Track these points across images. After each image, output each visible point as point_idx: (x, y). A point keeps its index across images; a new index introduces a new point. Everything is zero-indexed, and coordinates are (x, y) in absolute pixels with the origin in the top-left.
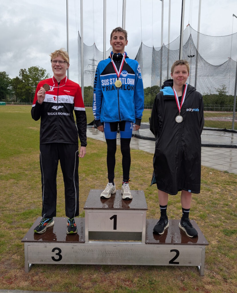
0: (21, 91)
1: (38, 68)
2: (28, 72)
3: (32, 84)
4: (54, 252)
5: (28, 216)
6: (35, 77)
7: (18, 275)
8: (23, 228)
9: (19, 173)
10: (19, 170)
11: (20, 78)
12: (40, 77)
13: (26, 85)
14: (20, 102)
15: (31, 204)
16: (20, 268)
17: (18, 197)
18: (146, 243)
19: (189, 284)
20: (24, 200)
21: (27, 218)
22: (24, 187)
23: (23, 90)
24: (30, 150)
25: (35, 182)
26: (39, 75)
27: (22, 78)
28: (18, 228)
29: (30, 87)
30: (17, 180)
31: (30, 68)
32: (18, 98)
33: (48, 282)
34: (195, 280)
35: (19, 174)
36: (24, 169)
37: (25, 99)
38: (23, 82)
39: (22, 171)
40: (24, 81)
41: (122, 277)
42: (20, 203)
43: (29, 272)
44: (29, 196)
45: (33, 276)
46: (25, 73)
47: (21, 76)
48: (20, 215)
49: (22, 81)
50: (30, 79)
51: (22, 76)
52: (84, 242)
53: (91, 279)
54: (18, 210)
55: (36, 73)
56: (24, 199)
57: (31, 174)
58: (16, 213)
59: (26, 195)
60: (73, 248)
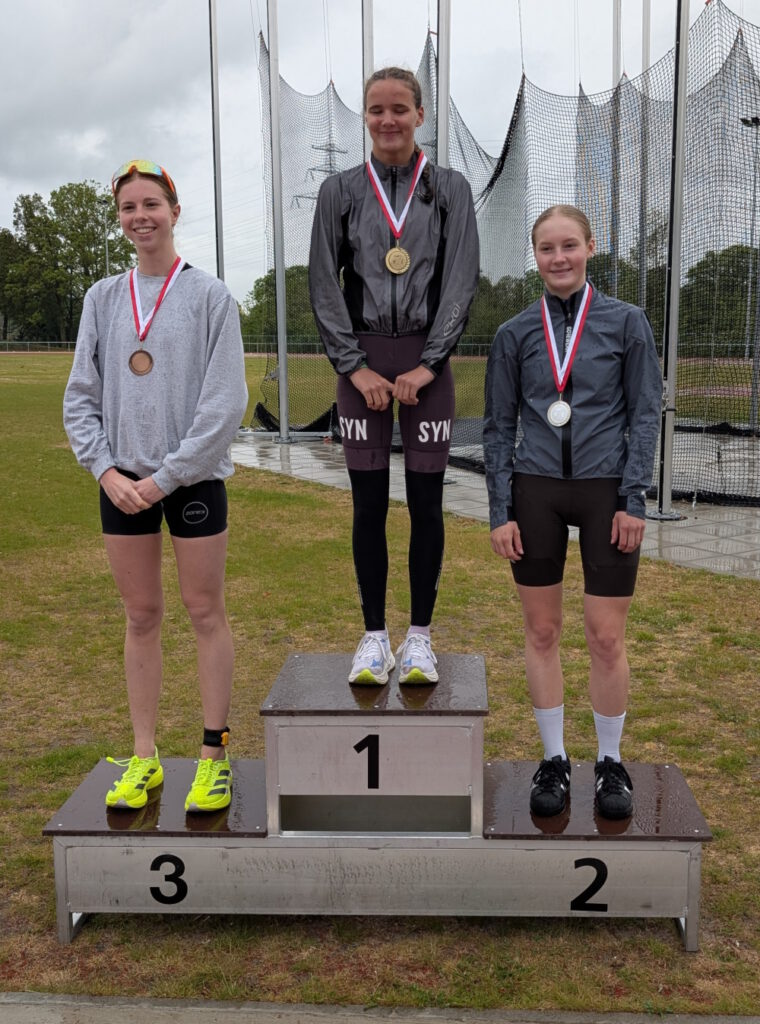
0: (23, 293)
1: (94, 191)
2: (51, 209)
3: (68, 258)
4: (158, 869)
5: (63, 769)
6: (82, 230)
7: (35, 950)
8: (46, 807)
9: (26, 619)
10: (25, 610)
11: (19, 233)
12: (104, 230)
13: (42, 266)
14: (21, 338)
15: (73, 729)
16: (39, 931)
17: (25, 705)
18: (486, 837)
19: (639, 976)
20: (48, 714)
21: (63, 775)
22: (45, 670)
23: (33, 288)
24: (69, 532)
25: (89, 651)
26: (97, 222)
27: (25, 233)
28: (27, 807)
29: (63, 275)
30: (20, 646)
31: (58, 190)
32: (10, 322)
33: (138, 972)
34: (662, 966)
35: (24, 621)
36: (46, 604)
37: (41, 326)
38: (31, 253)
39: (36, 611)
40: (33, 248)
41: (400, 958)
42: (33, 724)
43: (72, 942)
44: (67, 702)
45: (86, 953)
46: (37, 214)
47: (21, 226)
48: (36, 766)
49: (28, 247)
50: (62, 240)
51: (26, 226)
52: (264, 835)
53: (291, 963)
54: (27, 750)
55: (85, 213)
56: (47, 711)
57: (72, 623)
58: (17, 759)
59: (56, 696)
60: (224, 856)
